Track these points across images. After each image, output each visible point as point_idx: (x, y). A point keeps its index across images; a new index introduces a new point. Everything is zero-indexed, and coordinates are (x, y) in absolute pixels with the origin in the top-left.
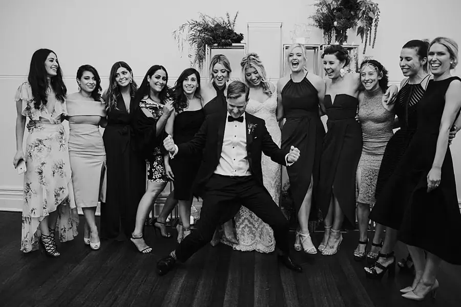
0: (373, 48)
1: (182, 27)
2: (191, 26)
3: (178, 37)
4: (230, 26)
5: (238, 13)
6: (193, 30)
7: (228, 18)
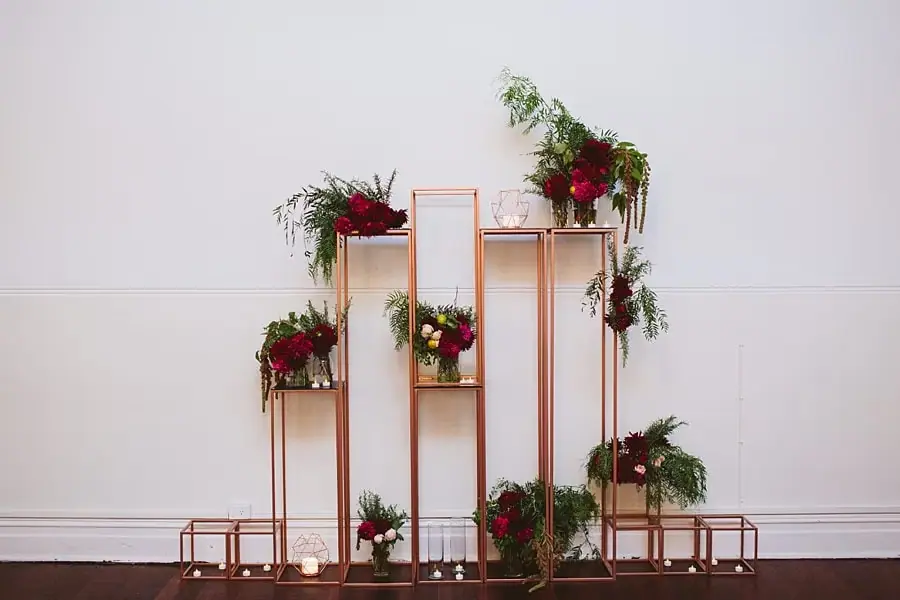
0: (641, 232)
1: (292, 201)
2: (308, 198)
3: (286, 218)
4: (381, 197)
5: (394, 173)
6: (312, 204)
7: (378, 183)
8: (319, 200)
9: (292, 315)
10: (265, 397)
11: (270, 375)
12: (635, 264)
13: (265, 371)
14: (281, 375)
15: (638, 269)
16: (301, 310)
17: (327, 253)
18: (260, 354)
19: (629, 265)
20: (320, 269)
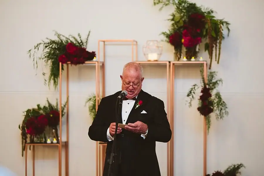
0: (218, 63)
1: (37, 46)
2: (45, 45)
3: (34, 56)
4: (82, 44)
5: (90, 32)
6: (48, 48)
7: (80, 37)
8: (51, 46)
9: (38, 106)
10: (24, 149)
11: (26, 137)
12: (214, 81)
13: (24, 135)
14: (32, 137)
15: (216, 83)
16: (43, 104)
17: (55, 74)
18: (21, 126)
19: (211, 80)
20: (52, 81)
